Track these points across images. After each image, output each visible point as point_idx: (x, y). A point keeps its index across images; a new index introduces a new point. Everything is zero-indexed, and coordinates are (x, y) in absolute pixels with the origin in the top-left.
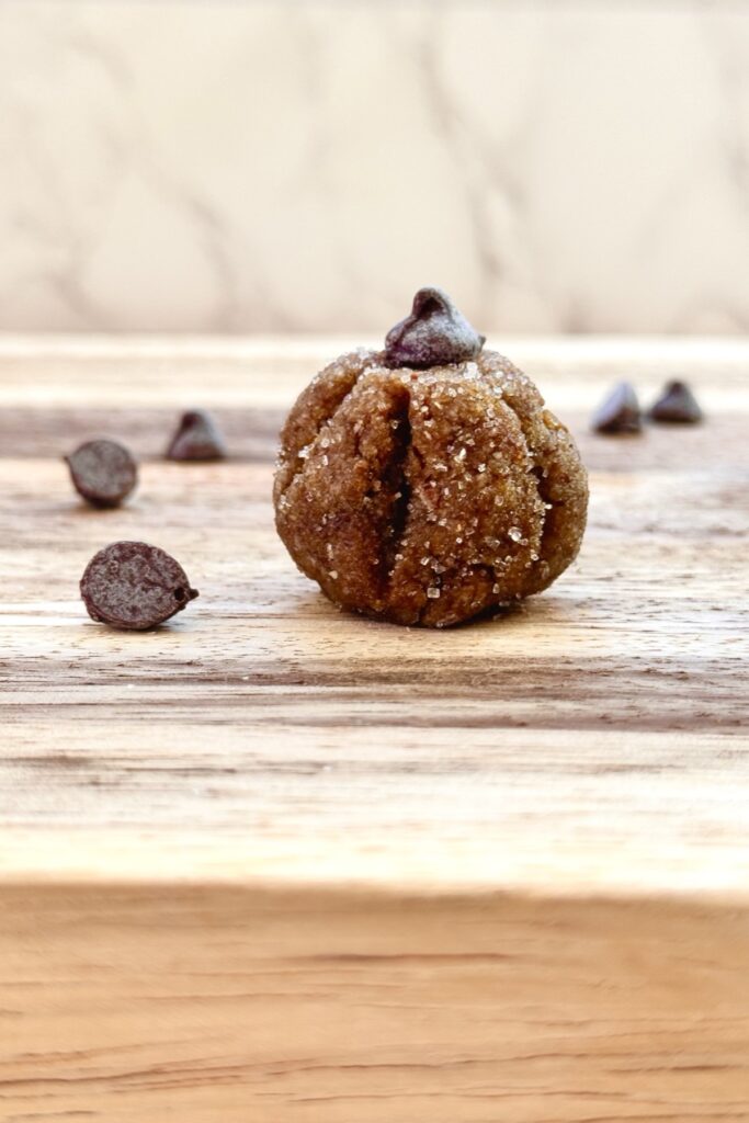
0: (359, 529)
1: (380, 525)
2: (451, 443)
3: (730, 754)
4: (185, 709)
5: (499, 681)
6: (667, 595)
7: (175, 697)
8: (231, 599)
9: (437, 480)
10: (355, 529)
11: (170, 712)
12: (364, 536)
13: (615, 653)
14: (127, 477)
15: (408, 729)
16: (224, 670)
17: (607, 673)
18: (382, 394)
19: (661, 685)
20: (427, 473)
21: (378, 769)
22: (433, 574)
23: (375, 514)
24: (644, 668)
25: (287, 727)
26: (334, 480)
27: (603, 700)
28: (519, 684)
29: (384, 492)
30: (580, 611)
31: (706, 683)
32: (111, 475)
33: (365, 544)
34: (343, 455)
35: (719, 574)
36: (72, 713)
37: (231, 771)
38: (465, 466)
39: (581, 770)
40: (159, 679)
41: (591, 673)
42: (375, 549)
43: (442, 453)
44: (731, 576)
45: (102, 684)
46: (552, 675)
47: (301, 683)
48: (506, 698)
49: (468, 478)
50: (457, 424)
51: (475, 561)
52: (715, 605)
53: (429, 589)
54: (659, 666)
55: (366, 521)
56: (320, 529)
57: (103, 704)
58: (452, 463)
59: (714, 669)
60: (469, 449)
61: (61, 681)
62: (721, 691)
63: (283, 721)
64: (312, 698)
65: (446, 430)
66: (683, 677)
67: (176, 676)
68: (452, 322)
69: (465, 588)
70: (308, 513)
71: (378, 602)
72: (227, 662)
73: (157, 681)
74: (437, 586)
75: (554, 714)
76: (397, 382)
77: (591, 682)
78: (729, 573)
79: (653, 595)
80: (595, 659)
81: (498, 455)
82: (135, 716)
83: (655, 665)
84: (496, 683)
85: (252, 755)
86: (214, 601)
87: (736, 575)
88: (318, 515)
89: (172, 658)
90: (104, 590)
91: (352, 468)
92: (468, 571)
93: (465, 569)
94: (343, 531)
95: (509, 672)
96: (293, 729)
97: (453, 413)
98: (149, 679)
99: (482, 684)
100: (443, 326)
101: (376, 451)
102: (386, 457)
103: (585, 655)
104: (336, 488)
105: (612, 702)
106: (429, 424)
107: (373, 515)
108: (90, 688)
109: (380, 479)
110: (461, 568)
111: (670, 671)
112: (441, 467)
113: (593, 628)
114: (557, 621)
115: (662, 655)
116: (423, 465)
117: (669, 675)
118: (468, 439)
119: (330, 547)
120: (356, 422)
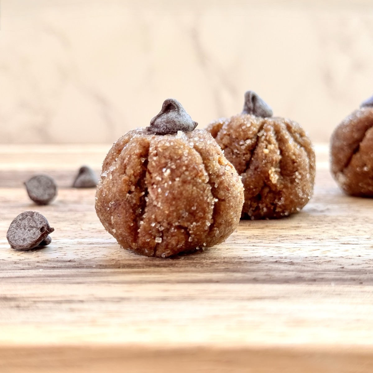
0: (124, 209)
1: (134, 208)
2: (164, 167)
3: (310, 292)
4: (65, 278)
5: (209, 266)
6: (288, 233)
7: (61, 274)
8: (92, 237)
9: (157, 185)
10: (122, 209)
11: (58, 279)
12: (126, 212)
13: (262, 255)
14: (52, 191)
15: (165, 284)
16: (85, 263)
17: (258, 263)
18: (138, 146)
19: (282, 267)
20: (153, 181)
21: (149, 300)
22: (158, 231)
23: (132, 202)
24: (275, 260)
25: (110, 284)
26: (113, 186)
27: (255, 272)
28: (218, 267)
29: (136, 192)
30: (248, 240)
31: (302, 265)
32: (45, 190)
33: (127, 215)
34: (118, 174)
35: (312, 226)
36: (12, 280)
37: (82, 301)
38: (169, 178)
39: (242, 299)
40: (55, 267)
41: (251, 262)
42: (132, 218)
43: (160, 172)
44: (317, 226)
45: (28, 269)
46: (233, 263)
47: (119, 268)
48: (211, 272)
49: (170, 183)
50: (169, 159)
51: (177, 224)
52: (309, 237)
53: (157, 238)
54: (282, 259)
55: (127, 205)
56: (109, 209)
57: (27, 277)
58: (163, 177)
59: (307, 261)
60: (172, 171)
61: (10, 268)
62: (309, 269)
63: (109, 282)
64: (123, 273)
65: (163, 161)
66: (292, 263)
67: (63, 266)
68: (179, 114)
69: (173, 238)
70: (104, 202)
71: (134, 244)
72: (87, 260)
73: (54, 268)
74: (160, 237)
75: (233, 278)
76: (146, 140)
77: (251, 266)
78: (316, 225)
79: (281, 234)
80: (253, 257)
81: (187, 173)
82: (41, 281)
83: (280, 259)
84: (207, 267)
85: (92, 295)
86: (85, 238)
87: (319, 226)
88: (108, 202)
89: (62, 259)
90: (14, 234)
91: (121, 180)
92: (174, 229)
93: (173, 229)
94: (117, 210)
95: (214, 263)
96: (113, 285)
97: (167, 154)
98: (50, 267)
99: (201, 267)
100: (174, 116)
101: (132, 172)
102: (137, 175)
103: (249, 256)
104: (114, 189)
105: (259, 273)
106: (155, 158)
107: (131, 203)
108: (22, 271)
109: (134, 185)
110: (171, 228)
111: (286, 261)
112: (159, 178)
113: (253, 246)
114: (237, 244)
115: (283, 256)
116: (151, 178)
117: (285, 263)
118: (173, 165)
119: (112, 217)
120: (125, 159)
